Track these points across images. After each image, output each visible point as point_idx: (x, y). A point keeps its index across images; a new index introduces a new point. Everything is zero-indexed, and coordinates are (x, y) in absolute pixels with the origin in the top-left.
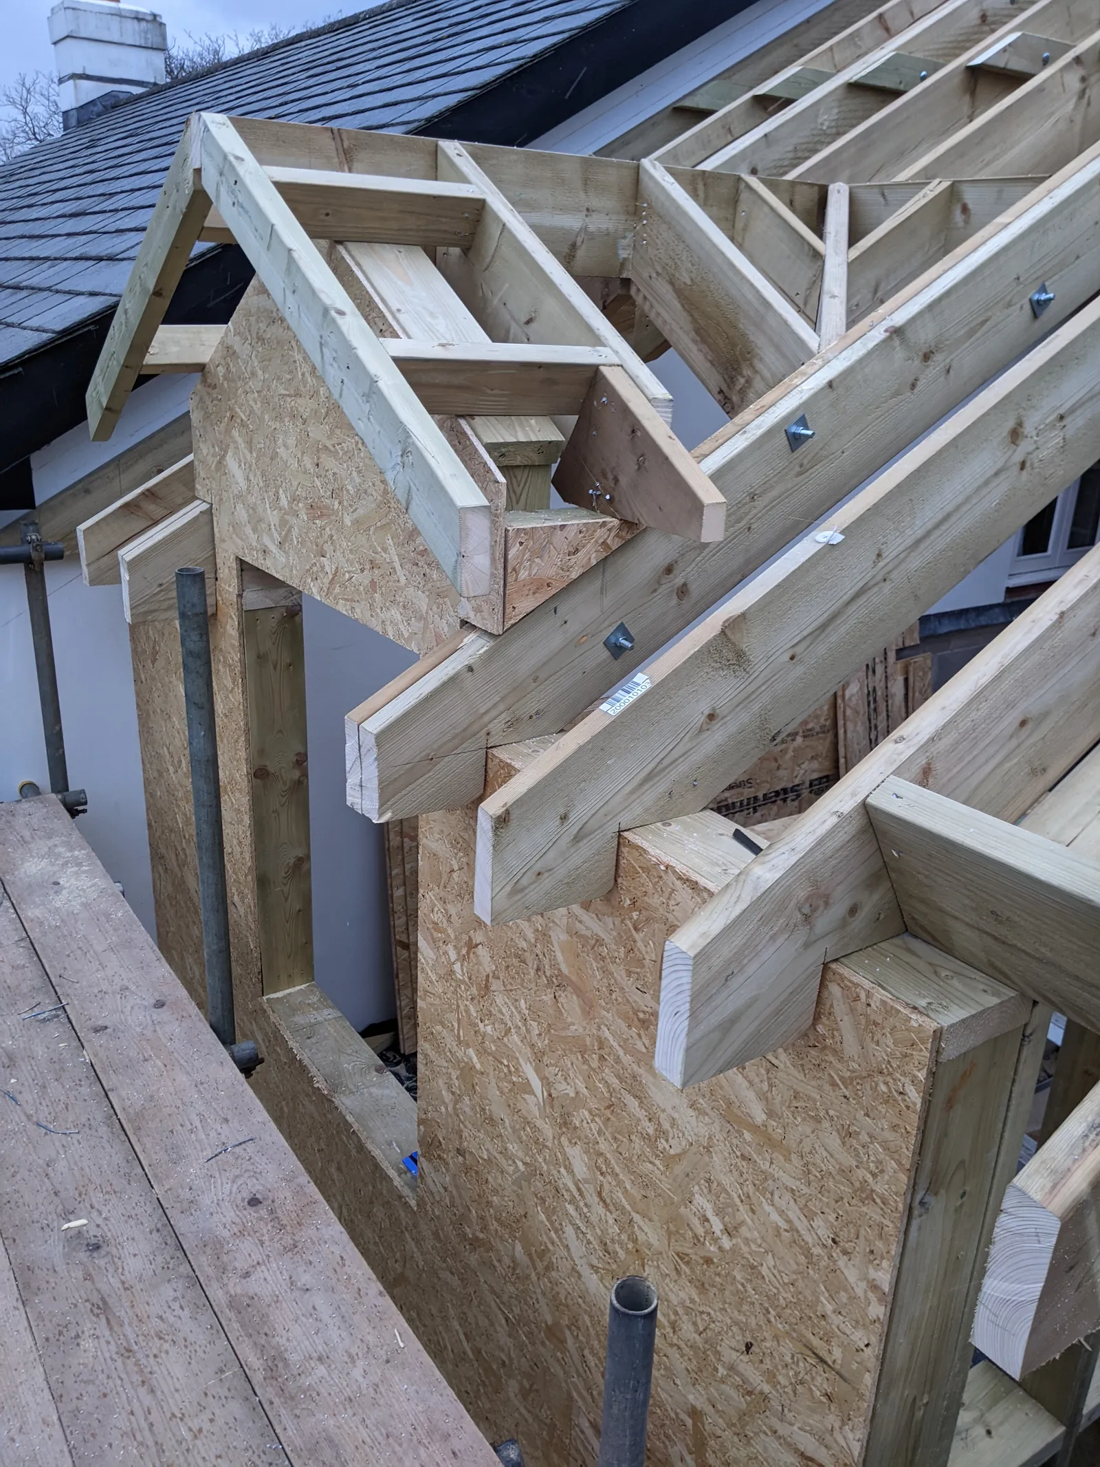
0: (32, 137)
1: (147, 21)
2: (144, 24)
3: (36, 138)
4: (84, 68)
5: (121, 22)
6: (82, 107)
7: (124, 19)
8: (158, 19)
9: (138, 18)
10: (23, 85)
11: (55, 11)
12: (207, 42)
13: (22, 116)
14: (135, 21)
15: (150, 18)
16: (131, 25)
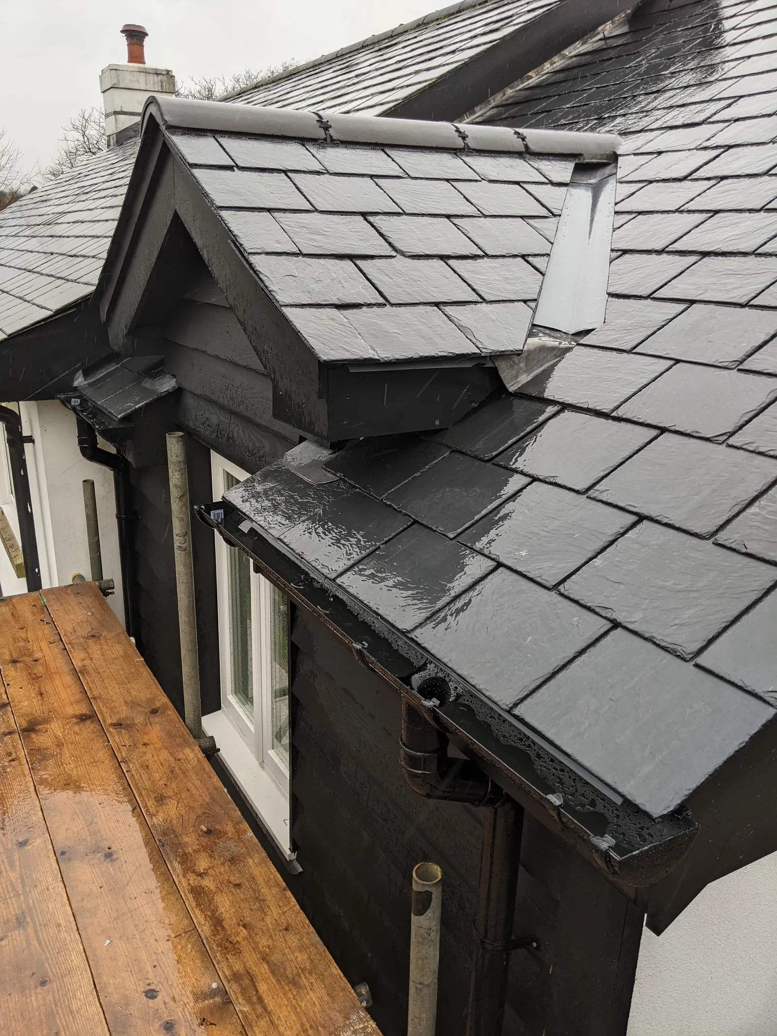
0: (88, 150)
1: (163, 75)
2: (160, 77)
3: (91, 152)
4: (121, 107)
5: (146, 77)
6: (119, 132)
7: (148, 75)
8: (170, 73)
9: (157, 73)
10: (84, 117)
11: (104, 72)
12: (204, 84)
13: (82, 137)
14: (155, 75)
15: (164, 73)
16: (152, 78)
